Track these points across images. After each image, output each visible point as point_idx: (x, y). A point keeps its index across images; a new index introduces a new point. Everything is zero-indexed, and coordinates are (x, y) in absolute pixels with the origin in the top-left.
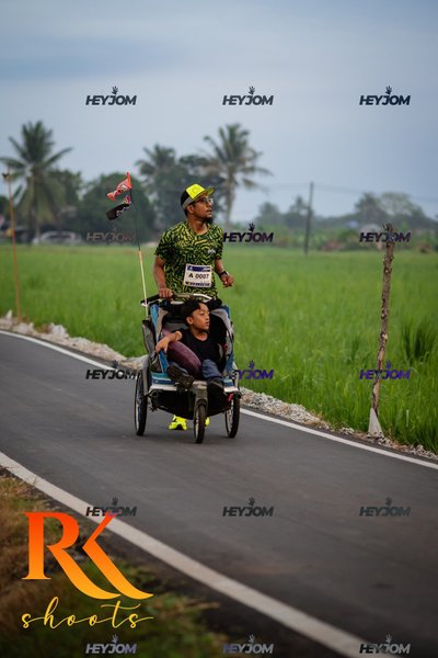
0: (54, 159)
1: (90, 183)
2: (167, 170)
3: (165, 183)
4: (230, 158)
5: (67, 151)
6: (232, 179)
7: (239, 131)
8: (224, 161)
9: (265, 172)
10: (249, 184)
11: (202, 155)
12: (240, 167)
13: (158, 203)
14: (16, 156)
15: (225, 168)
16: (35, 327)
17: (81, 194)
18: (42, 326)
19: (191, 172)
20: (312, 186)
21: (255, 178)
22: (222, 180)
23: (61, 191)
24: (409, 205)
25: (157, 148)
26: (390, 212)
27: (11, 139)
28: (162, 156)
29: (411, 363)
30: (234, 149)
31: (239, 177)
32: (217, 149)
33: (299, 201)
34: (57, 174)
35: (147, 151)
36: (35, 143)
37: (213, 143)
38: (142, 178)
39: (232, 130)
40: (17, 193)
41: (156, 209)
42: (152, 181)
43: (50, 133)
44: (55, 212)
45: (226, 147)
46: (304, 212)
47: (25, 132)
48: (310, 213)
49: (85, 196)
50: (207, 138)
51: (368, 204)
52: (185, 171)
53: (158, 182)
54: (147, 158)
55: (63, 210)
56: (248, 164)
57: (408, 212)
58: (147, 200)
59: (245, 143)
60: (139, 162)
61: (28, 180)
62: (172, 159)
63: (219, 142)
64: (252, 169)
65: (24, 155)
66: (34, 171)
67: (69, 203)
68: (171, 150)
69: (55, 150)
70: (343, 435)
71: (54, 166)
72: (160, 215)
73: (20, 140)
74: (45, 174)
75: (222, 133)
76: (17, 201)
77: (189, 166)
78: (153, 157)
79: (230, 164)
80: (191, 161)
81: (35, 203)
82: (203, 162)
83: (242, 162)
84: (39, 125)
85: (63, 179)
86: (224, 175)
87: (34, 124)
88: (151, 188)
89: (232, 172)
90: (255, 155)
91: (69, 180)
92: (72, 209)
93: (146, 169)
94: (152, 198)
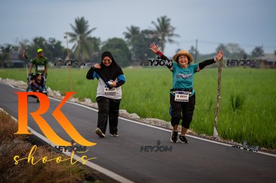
0: (89, 33)
1: (104, 42)
2: (136, 36)
3: (135, 41)
4: (162, 31)
5: (94, 29)
6: (163, 39)
7: (166, 19)
8: (160, 32)
9: (177, 36)
10: (170, 41)
11: (151, 29)
12: (167, 34)
13: (133, 50)
14: (73, 32)
15: (160, 34)
16: (79, 99)
17: (101, 47)
18: (81, 99)
19: (146, 37)
20: (197, 41)
21: (173, 38)
22: (159, 40)
23: (92, 46)
24: (239, 49)
25: (132, 27)
26: (231, 52)
27: (71, 25)
28: (134, 30)
29: (234, 110)
30: (164, 26)
31: (166, 38)
32: (157, 27)
33: (192, 48)
34: (90, 39)
35: (128, 28)
36: (81, 26)
37: (155, 24)
38: (126, 40)
39: (163, 19)
40: (74, 47)
41: (132, 52)
42: (130, 40)
43: (87, 22)
44: (90, 54)
45: (161, 26)
46: (194, 53)
47: (76, 22)
48: (197, 52)
49: (102, 48)
50: (153, 22)
51: (221, 48)
52: (144, 36)
53: (133, 41)
54: (128, 31)
55: (93, 54)
56: (170, 33)
57: (238, 52)
58: (128, 49)
59: (169, 24)
60: (124, 33)
61: (78, 42)
62: (138, 31)
63: (158, 24)
64: (172, 35)
65: (76, 31)
66: (81, 38)
67: (96, 51)
68: (138, 28)
69: (89, 29)
70: (201, 137)
71: (89, 36)
72: (134, 55)
73: (75, 25)
74: (85, 39)
75: (159, 20)
76: (74, 50)
77: (145, 34)
78: (130, 31)
79: (162, 33)
80: (146, 32)
81: (81, 51)
82: (151, 32)
83: (168, 32)
84: (82, 19)
85: (93, 41)
86: (160, 38)
87: (80, 18)
88: (130, 44)
89: (163, 36)
90: (173, 29)
91: (95, 41)
92: (97, 53)
93: (128, 36)
94: (130, 48)
